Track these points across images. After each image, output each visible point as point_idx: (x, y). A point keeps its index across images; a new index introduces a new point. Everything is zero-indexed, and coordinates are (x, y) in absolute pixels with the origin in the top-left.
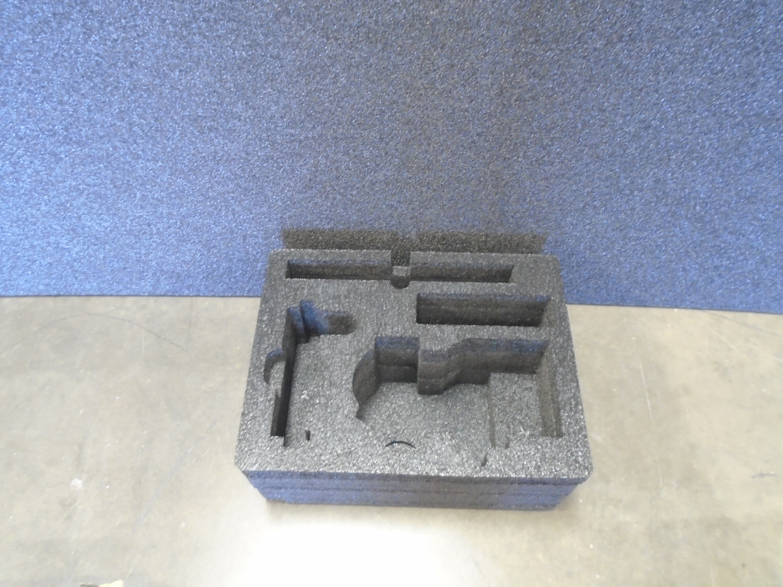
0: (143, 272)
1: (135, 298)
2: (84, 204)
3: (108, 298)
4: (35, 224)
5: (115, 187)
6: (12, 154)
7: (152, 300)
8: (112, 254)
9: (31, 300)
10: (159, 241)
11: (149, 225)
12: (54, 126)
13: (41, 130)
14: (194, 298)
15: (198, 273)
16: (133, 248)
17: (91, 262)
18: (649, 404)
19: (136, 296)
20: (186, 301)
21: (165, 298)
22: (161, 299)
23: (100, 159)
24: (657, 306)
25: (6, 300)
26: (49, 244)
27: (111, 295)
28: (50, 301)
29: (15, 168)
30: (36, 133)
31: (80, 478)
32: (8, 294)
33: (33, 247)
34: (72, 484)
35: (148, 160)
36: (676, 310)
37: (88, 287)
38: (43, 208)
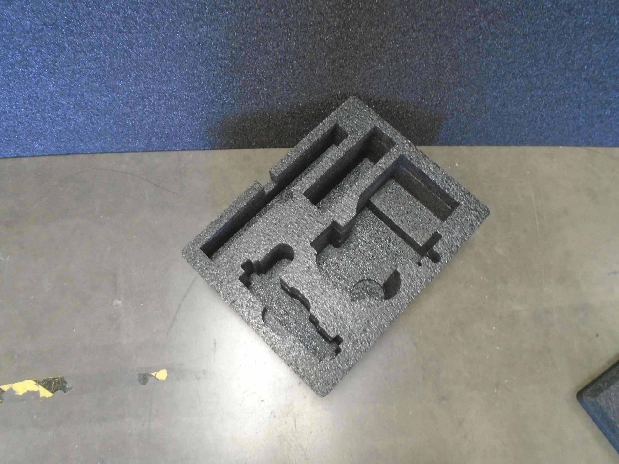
0: (138, 134)
1: (132, 154)
2: (86, 84)
3: (109, 155)
4: (44, 101)
5: (113, 69)
6: (21, 45)
7: (146, 155)
8: (112, 121)
9: (46, 159)
10: (150, 111)
11: (143, 98)
12: (56, 21)
13: (45, 24)
14: (180, 152)
15: (183, 134)
16: (129, 117)
17: (94, 129)
18: (537, 224)
19: (132, 152)
20: (173, 155)
21: (156, 153)
22: (152, 153)
23: (99, 48)
24: (548, 145)
25: (25, 160)
26: (58, 116)
27: (112, 152)
28: (61, 160)
29: (24, 57)
30: (40, 27)
31: (119, 300)
32: (25, 155)
33: (44, 119)
34: (114, 304)
35: (141, 47)
36: (561, 147)
37: (91, 147)
38: (51, 88)
